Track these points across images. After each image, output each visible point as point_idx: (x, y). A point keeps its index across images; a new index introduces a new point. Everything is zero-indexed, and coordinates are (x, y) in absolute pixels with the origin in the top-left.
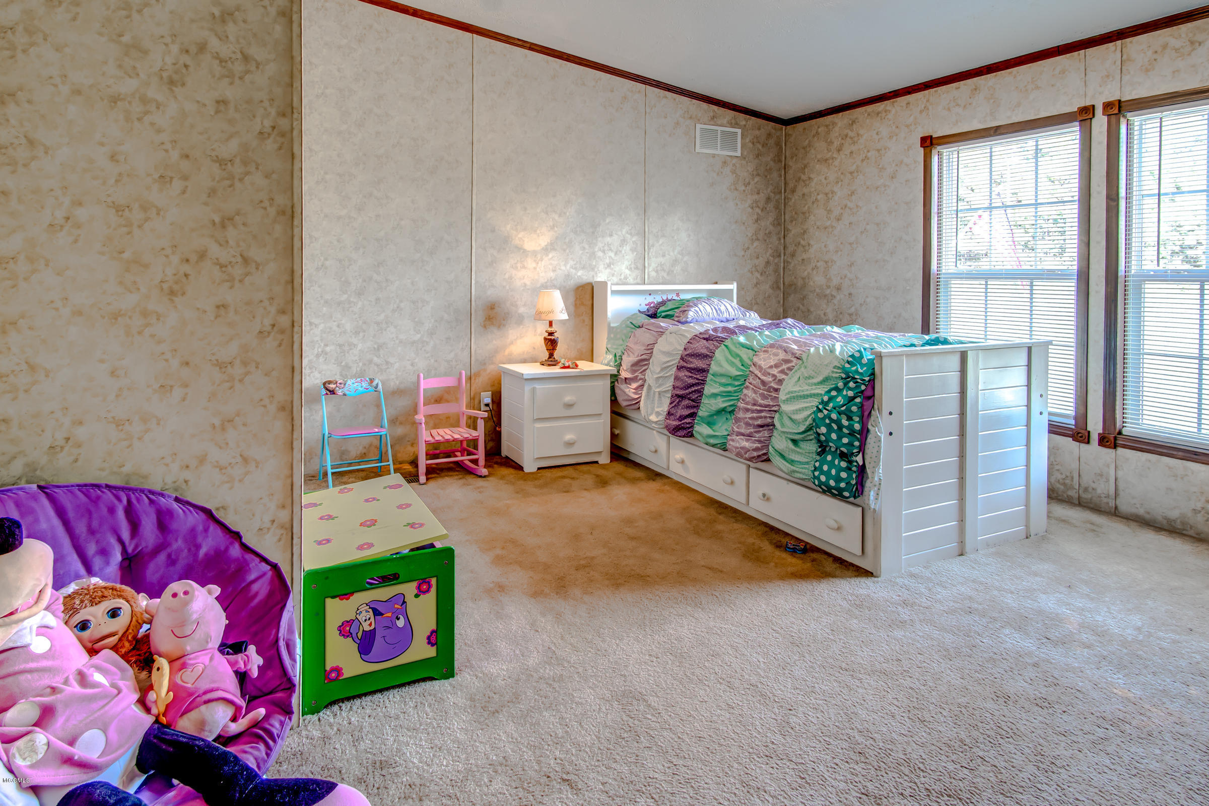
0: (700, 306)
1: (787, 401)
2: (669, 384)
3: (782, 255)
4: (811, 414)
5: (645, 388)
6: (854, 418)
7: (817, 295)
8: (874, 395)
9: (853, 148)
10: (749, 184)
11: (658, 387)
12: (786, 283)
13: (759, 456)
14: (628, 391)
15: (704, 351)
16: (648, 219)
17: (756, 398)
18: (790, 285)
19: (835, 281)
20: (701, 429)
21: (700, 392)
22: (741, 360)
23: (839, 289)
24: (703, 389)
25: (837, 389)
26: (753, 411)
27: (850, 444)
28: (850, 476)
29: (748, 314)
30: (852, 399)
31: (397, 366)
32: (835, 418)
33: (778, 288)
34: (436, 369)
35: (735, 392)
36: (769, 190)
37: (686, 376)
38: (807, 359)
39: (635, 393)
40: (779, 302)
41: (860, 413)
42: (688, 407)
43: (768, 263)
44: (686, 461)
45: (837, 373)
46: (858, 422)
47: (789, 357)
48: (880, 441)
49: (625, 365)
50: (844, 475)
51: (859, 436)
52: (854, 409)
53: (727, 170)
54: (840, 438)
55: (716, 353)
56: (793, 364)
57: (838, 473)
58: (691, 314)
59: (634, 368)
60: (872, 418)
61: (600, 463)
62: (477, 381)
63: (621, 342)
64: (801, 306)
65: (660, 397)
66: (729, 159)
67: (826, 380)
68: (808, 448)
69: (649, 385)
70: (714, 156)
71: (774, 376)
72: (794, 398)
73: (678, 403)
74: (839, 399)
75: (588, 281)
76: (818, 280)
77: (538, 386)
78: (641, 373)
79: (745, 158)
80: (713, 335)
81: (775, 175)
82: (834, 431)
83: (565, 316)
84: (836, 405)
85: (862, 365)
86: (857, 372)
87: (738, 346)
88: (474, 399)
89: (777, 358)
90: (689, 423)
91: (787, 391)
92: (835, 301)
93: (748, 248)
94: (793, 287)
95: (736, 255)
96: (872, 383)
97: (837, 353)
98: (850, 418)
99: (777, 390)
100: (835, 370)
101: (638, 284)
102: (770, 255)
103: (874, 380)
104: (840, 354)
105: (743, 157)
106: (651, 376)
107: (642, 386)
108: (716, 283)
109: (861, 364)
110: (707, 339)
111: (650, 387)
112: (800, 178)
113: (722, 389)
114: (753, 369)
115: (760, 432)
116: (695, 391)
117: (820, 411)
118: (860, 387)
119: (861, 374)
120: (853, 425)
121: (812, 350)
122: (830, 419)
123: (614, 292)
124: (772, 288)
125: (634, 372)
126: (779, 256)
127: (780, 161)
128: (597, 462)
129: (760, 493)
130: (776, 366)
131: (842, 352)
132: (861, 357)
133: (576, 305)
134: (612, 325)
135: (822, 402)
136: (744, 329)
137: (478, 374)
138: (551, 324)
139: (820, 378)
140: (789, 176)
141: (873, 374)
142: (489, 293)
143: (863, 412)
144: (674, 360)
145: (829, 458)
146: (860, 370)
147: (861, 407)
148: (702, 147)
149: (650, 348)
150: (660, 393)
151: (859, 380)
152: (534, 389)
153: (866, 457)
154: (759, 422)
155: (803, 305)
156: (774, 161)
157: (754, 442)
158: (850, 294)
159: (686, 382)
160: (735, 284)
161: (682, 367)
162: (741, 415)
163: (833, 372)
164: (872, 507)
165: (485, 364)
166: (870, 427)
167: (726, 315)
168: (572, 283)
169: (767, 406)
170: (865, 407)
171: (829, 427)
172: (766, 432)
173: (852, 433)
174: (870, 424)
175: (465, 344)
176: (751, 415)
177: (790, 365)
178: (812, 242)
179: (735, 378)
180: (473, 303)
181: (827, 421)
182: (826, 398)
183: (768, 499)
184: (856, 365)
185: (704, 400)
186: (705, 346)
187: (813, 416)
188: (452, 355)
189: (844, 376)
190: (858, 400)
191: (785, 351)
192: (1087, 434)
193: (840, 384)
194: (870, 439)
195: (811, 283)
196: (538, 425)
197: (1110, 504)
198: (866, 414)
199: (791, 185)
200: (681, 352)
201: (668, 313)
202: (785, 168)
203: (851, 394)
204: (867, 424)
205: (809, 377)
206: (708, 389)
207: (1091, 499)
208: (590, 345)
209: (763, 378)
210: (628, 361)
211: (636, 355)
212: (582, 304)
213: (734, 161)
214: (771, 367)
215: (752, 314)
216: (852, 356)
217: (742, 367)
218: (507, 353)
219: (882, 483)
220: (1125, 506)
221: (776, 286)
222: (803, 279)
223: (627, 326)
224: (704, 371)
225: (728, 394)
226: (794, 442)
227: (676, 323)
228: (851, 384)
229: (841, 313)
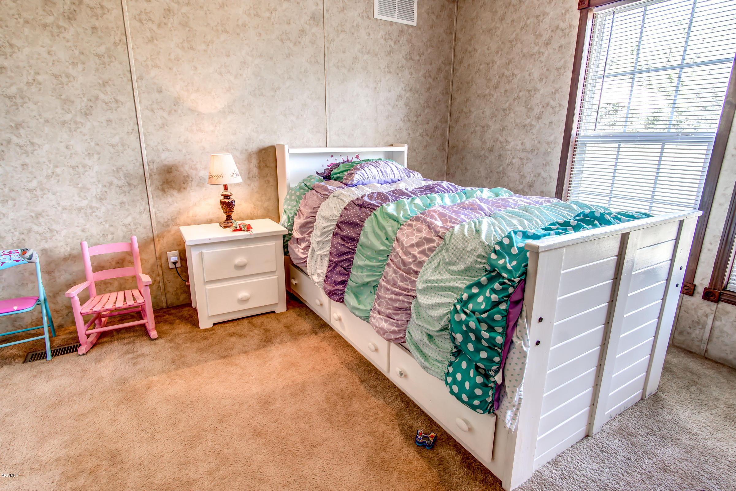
0: (366, 169)
1: (425, 291)
2: (328, 248)
3: (449, 122)
4: (447, 314)
5: (310, 250)
6: (496, 328)
7: (474, 156)
8: (523, 299)
9: (515, 16)
10: (423, 54)
11: (320, 250)
12: (450, 146)
13: (396, 339)
14: (297, 251)
15: (356, 220)
16: (329, 84)
17: (396, 279)
18: (453, 147)
19: (489, 144)
20: (349, 298)
21: (350, 261)
22: (386, 233)
23: (491, 150)
24: (353, 258)
25: (479, 285)
26: (393, 293)
27: (490, 360)
28: (485, 394)
29: (411, 175)
30: (496, 304)
31: (64, 233)
32: (474, 328)
33: (444, 149)
34: (113, 234)
35: (378, 267)
36: (440, 61)
37: (339, 244)
38: (450, 240)
39: (303, 253)
40: (444, 161)
41: (504, 323)
42: (341, 274)
43: (436, 128)
44: (343, 320)
45: (481, 263)
46: (501, 334)
47: (432, 236)
48: (525, 357)
49: (296, 227)
50: (478, 392)
51: (500, 351)
52: (498, 317)
53: (404, 39)
54: (477, 350)
55: (365, 222)
56: (435, 245)
57: (473, 387)
58: (357, 177)
59: (302, 229)
60: (518, 328)
61: (277, 312)
62: (161, 241)
63: (295, 203)
64: (461, 165)
65: (321, 259)
66: (406, 28)
67: (467, 270)
68: (443, 345)
69: (313, 248)
70: (391, 23)
71: (414, 256)
72: (431, 288)
73: (334, 268)
74: (480, 299)
75: (270, 144)
76: (476, 142)
77: (205, 251)
78: (308, 234)
79: (420, 29)
80: (366, 202)
81: (446, 46)
82: (471, 341)
83: (239, 180)
84: (477, 308)
85: (512, 257)
86: (504, 268)
87: (385, 216)
88: (160, 258)
89: (420, 235)
90: (341, 290)
91: (425, 278)
92: (488, 161)
93: (420, 115)
94: (455, 149)
95: (409, 120)
96: (522, 286)
97: (483, 237)
98: (491, 329)
99: (416, 273)
100: (479, 260)
101: (320, 147)
102: (439, 121)
103: (525, 280)
104: (486, 239)
105: (418, 27)
106: (315, 238)
107: (309, 246)
108: (392, 145)
109: (509, 254)
110: (361, 206)
111: (313, 250)
112: (466, 50)
113: (368, 262)
114: (395, 244)
115: (398, 314)
116: (346, 260)
117: (457, 312)
118: (507, 289)
119: (509, 272)
120: (494, 339)
121: (457, 227)
122: (467, 326)
123: (292, 155)
124: (439, 149)
125: (302, 233)
126: (446, 122)
127: (451, 33)
128: (274, 312)
129: (398, 370)
130: (418, 245)
131: (488, 237)
132: (511, 245)
133: (259, 168)
134: (291, 186)
135: (460, 301)
136: (398, 194)
137: (161, 236)
138: (226, 187)
139: (462, 267)
140: (458, 48)
141: (525, 273)
142: (163, 156)
143: (508, 321)
144: (331, 225)
145: (464, 365)
146: (509, 267)
147: (507, 316)
148: (379, 14)
149: (315, 210)
150: (321, 256)
151: (506, 281)
152: (201, 254)
153: (506, 373)
154: (397, 305)
155: (462, 164)
156: (446, 33)
157: (392, 324)
158: (500, 155)
159: (339, 249)
160: (406, 146)
161: (337, 234)
162: (382, 293)
163: (476, 262)
164: (508, 426)
165: (168, 226)
166: (515, 339)
167: (391, 177)
168: (254, 146)
169: (405, 289)
170: (511, 316)
171: (465, 334)
172: (404, 315)
173: (492, 346)
174: (514, 335)
175: (142, 208)
176: (390, 296)
177: (432, 245)
178: (473, 109)
179: (379, 252)
180: (146, 167)
181: (464, 328)
182: (465, 296)
183: (406, 376)
184: (504, 258)
185: (354, 271)
186: (357, 214)
187: (449, 315)
188: (129, 219)
189: (489, 268)
190: (503, 306)
191: (429, 227)
192: (692, 288)
193: (484, 280)
194: (513, 355)
195: (470, 146)
196: (209, 287)
197: (702, 347)
198: (512, 324)
199: (459, 57)
200: (337, 218)
201: (338, 175)
202: (455, 41)
203: (494, 297)
204: (512, 336)
205: (451, 263)
206: (359, 260)
207: (684, 341)
208: (276, 203)
209: (404, 257)
210: (298, 222)
211: (305, 216)
212: (266, 166)
213: (410, 30)
214: (412, 246)
215: (416, 175)
216: (500, 243)
217: (386, 242)
218: (190, 214)
219: (522, 402)
220: (714, 351)
221: (442, 148)
222: (463, 141)
223: (301, 188)
224: (354, 240)
225: (372, 268)
226: (430, 337)
227: (343, 185)
228: (497, 286)
229: (491, 172)
